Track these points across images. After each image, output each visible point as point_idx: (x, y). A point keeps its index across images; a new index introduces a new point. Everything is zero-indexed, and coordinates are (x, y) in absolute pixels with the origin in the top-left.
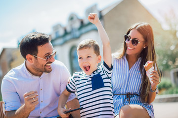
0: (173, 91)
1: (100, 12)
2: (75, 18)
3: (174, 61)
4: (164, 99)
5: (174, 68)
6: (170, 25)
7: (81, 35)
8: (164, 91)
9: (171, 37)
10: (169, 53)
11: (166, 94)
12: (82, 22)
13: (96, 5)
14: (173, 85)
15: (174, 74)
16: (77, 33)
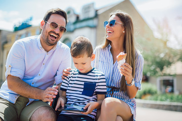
0: (157, 97)
1: (97, 11)
2: (72, 13)
3: (162, 69)
4: (148, 104)
5: (161, 76)
6: (162, 34)
7: (75, 29)
8: (148, 97)
9: (162, 45)
10: (158, 60)
11: (151, 100)
12: (78, 18)
13: (93, 4)
14: (159, 92)
15: (161, 81)
16: (72, 27)
